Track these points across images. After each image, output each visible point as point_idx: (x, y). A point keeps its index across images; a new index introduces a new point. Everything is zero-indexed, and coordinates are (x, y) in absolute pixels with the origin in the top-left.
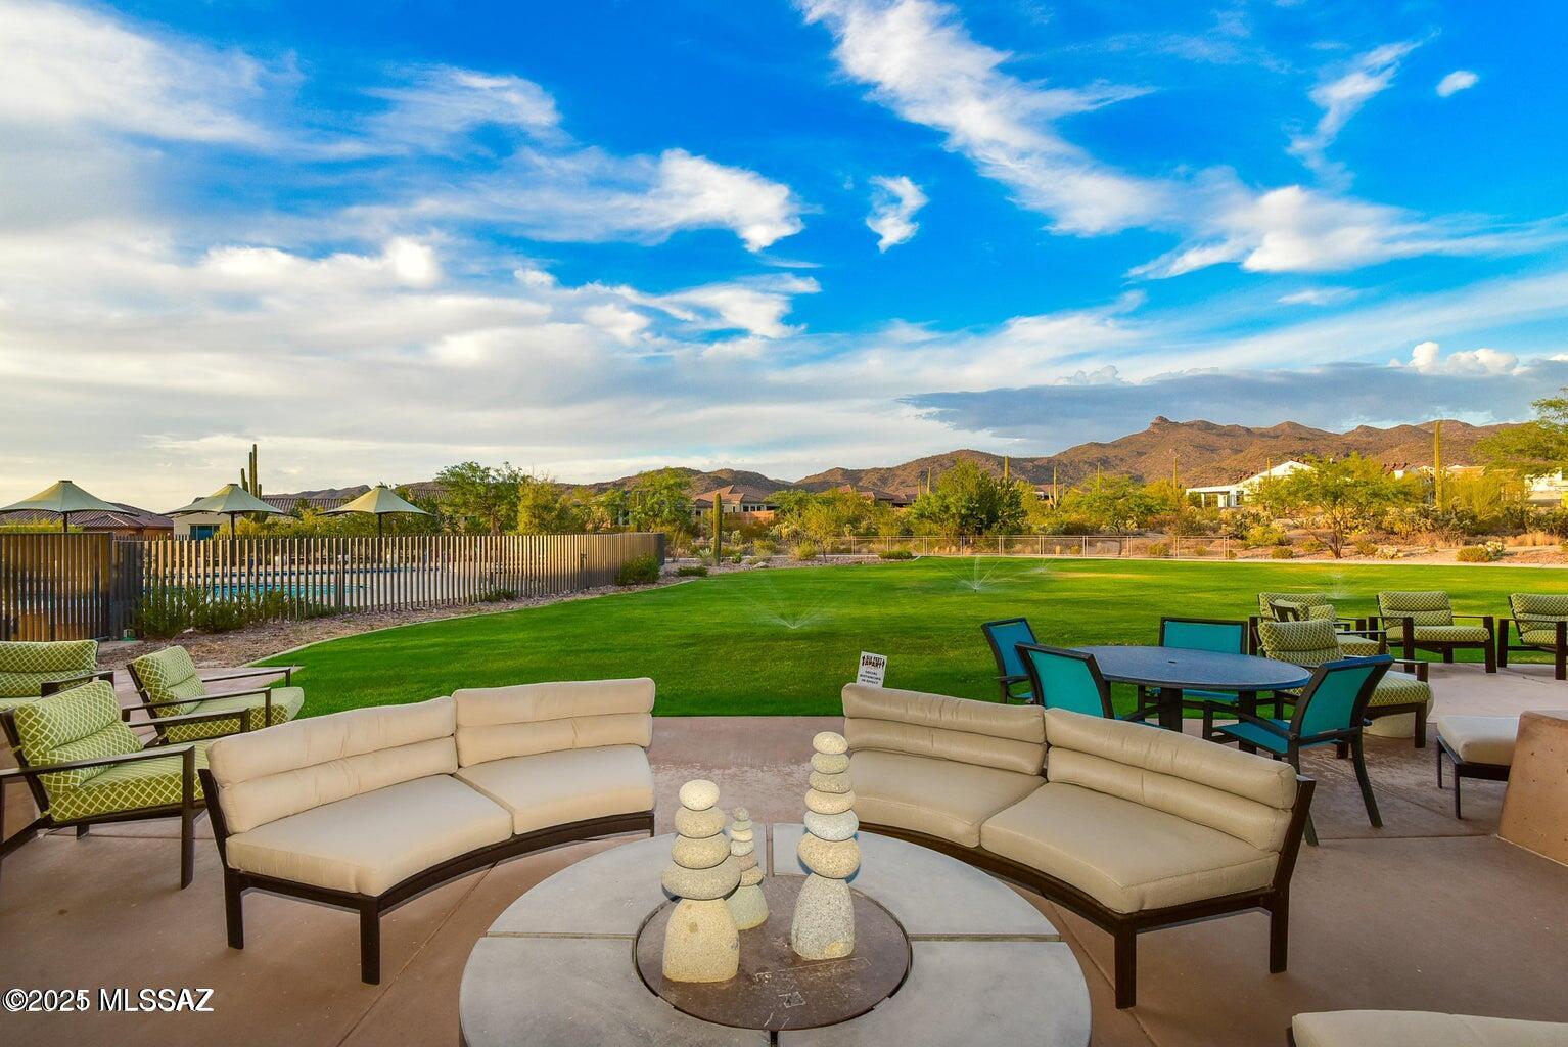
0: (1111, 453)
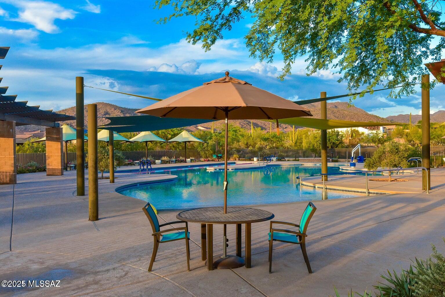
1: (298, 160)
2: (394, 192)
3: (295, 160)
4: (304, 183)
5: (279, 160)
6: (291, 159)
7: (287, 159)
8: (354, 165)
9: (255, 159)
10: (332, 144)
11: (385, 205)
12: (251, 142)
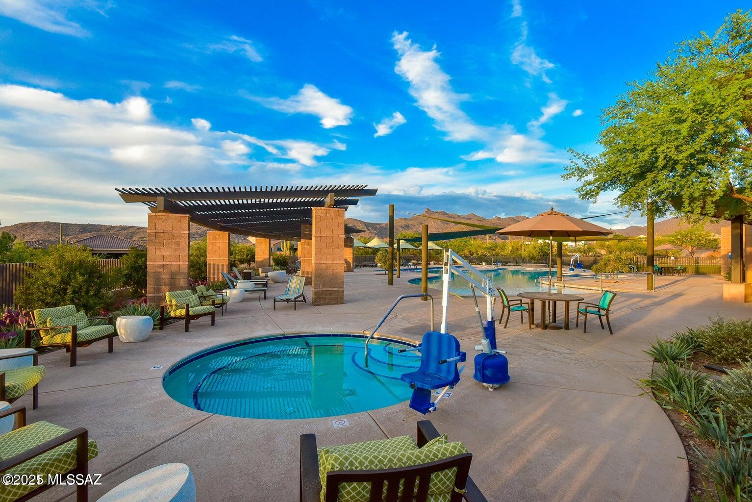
0: (410, 223)
1: (520, 265)
2: (624, 291)
3: (516, 265)
4: (544, 282)
5: (503, 265)
6: (512, 264)
7: (509, 264)
8: (573, 270)
9: (484, 264)
10: (544, 253)
11: (626, 299)
12: (473, 250)
